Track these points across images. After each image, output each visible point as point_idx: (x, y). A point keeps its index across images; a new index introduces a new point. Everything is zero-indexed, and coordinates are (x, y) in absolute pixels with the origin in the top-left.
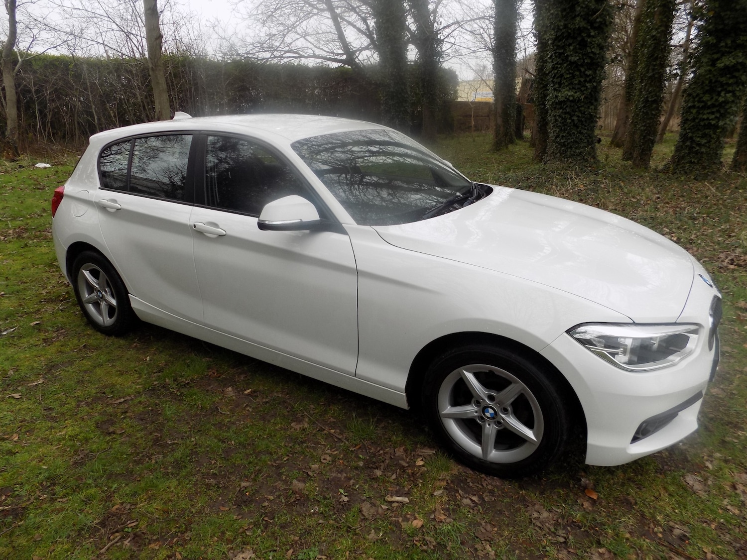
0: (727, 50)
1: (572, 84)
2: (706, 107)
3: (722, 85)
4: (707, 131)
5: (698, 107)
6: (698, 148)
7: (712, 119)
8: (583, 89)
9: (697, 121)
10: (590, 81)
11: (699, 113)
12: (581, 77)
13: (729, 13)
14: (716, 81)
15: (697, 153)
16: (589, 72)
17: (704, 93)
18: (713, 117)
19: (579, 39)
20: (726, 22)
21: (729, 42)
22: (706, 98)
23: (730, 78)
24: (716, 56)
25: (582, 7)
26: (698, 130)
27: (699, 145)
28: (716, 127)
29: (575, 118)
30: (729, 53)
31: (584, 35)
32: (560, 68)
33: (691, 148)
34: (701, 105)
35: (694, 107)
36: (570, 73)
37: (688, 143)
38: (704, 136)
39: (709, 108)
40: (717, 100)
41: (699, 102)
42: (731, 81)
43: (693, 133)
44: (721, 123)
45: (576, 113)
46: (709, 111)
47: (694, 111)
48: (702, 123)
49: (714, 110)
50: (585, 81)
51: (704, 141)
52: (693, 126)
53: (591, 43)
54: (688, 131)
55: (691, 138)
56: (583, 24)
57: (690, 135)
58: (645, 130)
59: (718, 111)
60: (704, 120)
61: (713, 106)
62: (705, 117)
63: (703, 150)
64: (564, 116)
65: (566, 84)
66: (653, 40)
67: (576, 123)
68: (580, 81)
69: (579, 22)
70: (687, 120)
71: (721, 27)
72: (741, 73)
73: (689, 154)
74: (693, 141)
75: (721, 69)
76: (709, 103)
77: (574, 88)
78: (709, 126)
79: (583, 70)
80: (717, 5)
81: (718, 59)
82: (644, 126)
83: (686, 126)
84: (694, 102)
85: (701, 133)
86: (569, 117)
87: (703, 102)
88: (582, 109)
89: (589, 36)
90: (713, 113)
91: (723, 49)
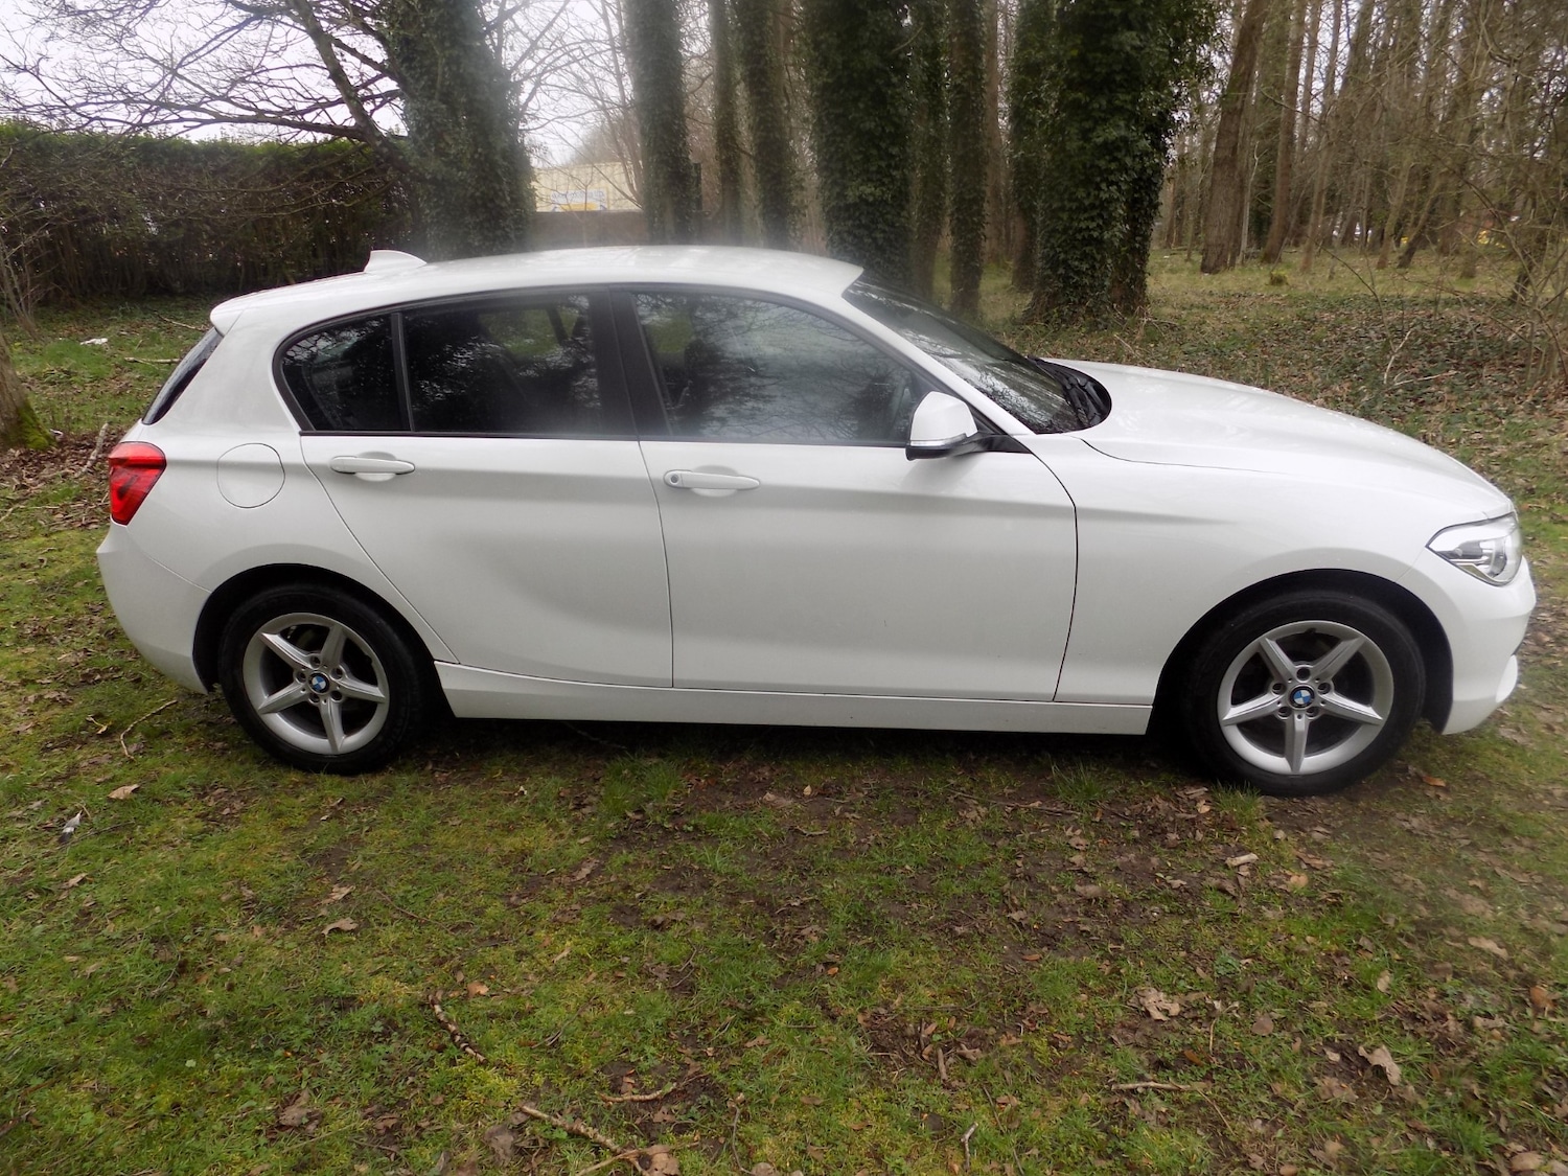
0: (1103, 115)
1: (867, 171)
2: (1082, 209)
3: (1101, 172)
4: (1087, 249)
5: (1071, 209)
6: (1076, 278)
7: (1093, 229)
8: (886, 180)
9: (1071, 232)
10: (896, 168)
11: (1072, 220)
12: (881, 159)
13: (1099, 55)
14: (1092, 166)
15: (1076, 286)
16: (894, 150)
17: (1077, 186)
18: (1093, 225)
19: (871, 89)
20: (1098, 70)
21: (1104, 103)
22: (1081, 193)
23: (1110, 162)
24: (1087, 125)
25: (873, 32)
26: (1074, 247)
27: (1078, 273)
28: (1099, 242)
29: (879, 235)
30: (1105, 120)
31: (881, 82)
32: (842, 142)
33: (1066, 279)
34: (1074, 205)
35: (1062, 209)
36: (861, 152)
37: (1061, 271)
38: (1084, 257)
39: (1085, 211)
40: (1097, 197)
41: (1070, 200)
42: (1113, 166)
43: (1066, 252)
44: (1106, 236)
45: (880, 226)
46: (1086, 215)
47: (1065, 216)
48: (1079, 237)
49: (1095, 213)
50: (889, 166)
51: (1085, 267)
52: (1065, 241)
53: (892, 97)
54: (1058, 250)
55: (1065, 261)
56: (877, 62)
57: (1062, 256)
58: (964, 252)
59: (1100, 216)
60: (1080, 230)
61: (1093, 206)
62: (1083, 225)
63: (1086, 281)
64: (857, 232)
65: (856, 172)
66: (958, 93)
67: (880, 242)
68: (880, 167)
69: (870, 59)
70: (1054, 230)
71: (1089, 77)
72: (1123, 152)
73: (1064, 288)
74: (1068, 267)
75: (1098, 147)
76: (1087, 202)
77: (870, 180)
78: (1090, 241)
79: (883, 145)
80: (1079, 42)
81: (1092, 130)
82: (963, 244)
83: (1053, 241)
84: (1062, 200)
85: (1078, 252)
86: (866, 233)
87: (1077, 200)
88: (889, 217)
89: (889, 84)
90: (1092, 219)
91: (1096, 114)
